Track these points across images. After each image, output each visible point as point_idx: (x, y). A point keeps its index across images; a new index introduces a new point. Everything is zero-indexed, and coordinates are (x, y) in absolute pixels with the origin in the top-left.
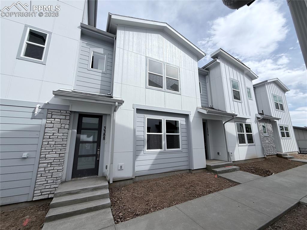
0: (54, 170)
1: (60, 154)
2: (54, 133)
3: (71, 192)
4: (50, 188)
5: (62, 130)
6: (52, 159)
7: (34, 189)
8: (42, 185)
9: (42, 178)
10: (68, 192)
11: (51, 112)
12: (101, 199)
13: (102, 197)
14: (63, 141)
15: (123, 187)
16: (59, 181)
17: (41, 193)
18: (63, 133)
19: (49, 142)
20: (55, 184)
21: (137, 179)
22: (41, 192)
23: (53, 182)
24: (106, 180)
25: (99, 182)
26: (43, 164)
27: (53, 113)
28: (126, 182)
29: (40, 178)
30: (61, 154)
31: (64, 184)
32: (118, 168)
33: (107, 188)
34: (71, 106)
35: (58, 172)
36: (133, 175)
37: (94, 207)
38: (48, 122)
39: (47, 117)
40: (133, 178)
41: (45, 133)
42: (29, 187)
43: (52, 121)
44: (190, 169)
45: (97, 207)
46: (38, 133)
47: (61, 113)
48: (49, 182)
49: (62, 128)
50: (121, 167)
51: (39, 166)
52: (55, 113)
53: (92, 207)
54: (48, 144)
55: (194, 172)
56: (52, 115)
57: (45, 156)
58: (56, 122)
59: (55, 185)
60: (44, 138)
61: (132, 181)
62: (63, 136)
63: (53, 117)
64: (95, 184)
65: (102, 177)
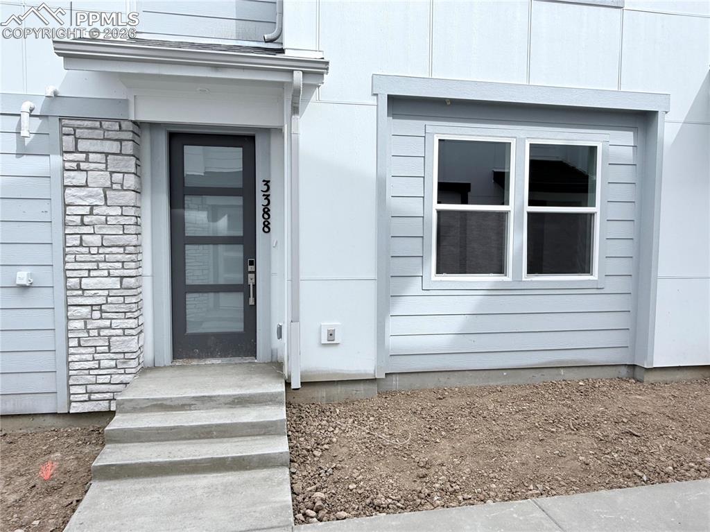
0: (112, 331)
1: (122, 277)
2: (92, 207)
3: (165, 403)
4: (110, 383)
5: (117, 193)
6: (100, 292)
7: (68, 383)
8: (87, 372)
9: (82, 350)
10: (155, 403)
11: (71, 130)
12: (259, 435)
13: (264, 430)
14: (124, 234)
15: (340, 404)
16: (133, 363)
17: (87, 395)
18: (121, 207)
19: (84, 237)
20: (122, 371)
21: (395, 383)
22: (87, 393)
23: (116, 367)
24: (282, 376)
25: (256, 379)
26: (79, 308)
27: (77, 130)
28: (351, 389)
29: (79, 352)
30: (125, 280)
31: (150, 375)
32: (320, 339)
33: (280, 403)
34: (132, 100)
35: (127, 338)
36: (378, 368)
37: (234, 458)
38: (68, 165)
39: (64, 150)
40: (377, 377)
41: (66, 205)
42: (54, 373)
43: (81, 164)
44: (634, 366)
45: (244, 460)
46: (44, 206)
47: (105, 130)
48: (104, 363)
49: (115, 186)
50: (331, 335)
51: (69, 313)
52: (86, 133)
53: (228, 458)
54: (81, 245)
55: (650, 378)
56: (76, 139)
57: (80, 283)
58: (93, 166)
59: (122, 376)
60: (65, 225)
61: (373, 388)
62: (122, 215)
63: (83, 145)
64: (241, 387)
65: (268, 363)
